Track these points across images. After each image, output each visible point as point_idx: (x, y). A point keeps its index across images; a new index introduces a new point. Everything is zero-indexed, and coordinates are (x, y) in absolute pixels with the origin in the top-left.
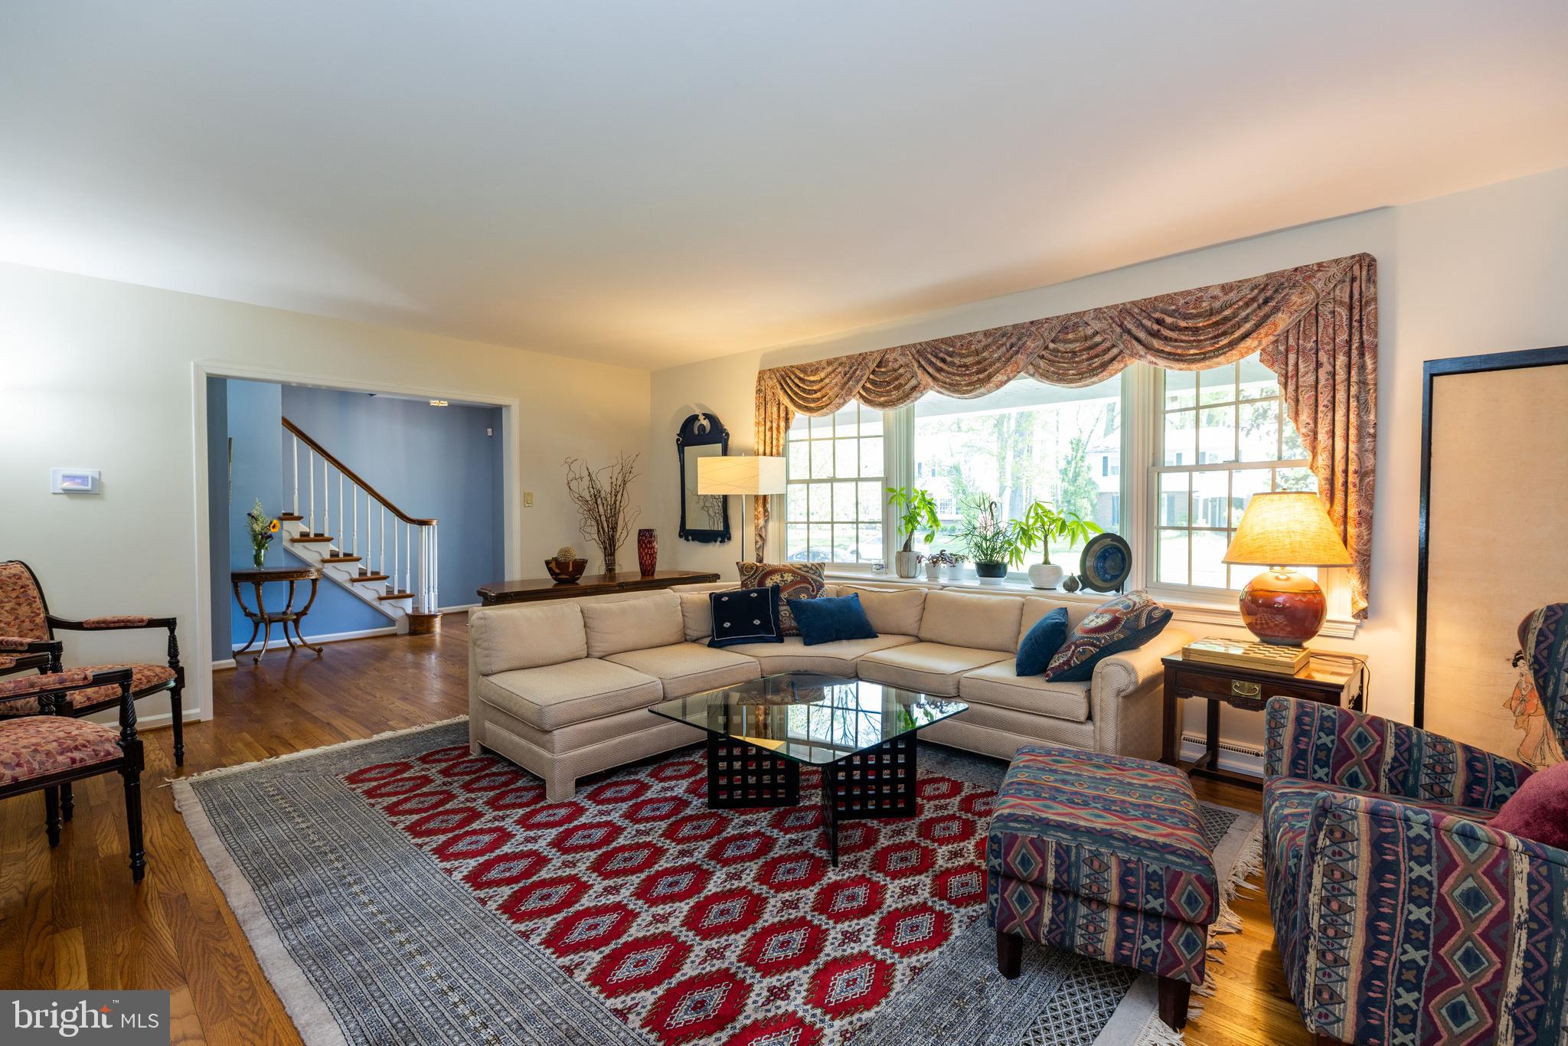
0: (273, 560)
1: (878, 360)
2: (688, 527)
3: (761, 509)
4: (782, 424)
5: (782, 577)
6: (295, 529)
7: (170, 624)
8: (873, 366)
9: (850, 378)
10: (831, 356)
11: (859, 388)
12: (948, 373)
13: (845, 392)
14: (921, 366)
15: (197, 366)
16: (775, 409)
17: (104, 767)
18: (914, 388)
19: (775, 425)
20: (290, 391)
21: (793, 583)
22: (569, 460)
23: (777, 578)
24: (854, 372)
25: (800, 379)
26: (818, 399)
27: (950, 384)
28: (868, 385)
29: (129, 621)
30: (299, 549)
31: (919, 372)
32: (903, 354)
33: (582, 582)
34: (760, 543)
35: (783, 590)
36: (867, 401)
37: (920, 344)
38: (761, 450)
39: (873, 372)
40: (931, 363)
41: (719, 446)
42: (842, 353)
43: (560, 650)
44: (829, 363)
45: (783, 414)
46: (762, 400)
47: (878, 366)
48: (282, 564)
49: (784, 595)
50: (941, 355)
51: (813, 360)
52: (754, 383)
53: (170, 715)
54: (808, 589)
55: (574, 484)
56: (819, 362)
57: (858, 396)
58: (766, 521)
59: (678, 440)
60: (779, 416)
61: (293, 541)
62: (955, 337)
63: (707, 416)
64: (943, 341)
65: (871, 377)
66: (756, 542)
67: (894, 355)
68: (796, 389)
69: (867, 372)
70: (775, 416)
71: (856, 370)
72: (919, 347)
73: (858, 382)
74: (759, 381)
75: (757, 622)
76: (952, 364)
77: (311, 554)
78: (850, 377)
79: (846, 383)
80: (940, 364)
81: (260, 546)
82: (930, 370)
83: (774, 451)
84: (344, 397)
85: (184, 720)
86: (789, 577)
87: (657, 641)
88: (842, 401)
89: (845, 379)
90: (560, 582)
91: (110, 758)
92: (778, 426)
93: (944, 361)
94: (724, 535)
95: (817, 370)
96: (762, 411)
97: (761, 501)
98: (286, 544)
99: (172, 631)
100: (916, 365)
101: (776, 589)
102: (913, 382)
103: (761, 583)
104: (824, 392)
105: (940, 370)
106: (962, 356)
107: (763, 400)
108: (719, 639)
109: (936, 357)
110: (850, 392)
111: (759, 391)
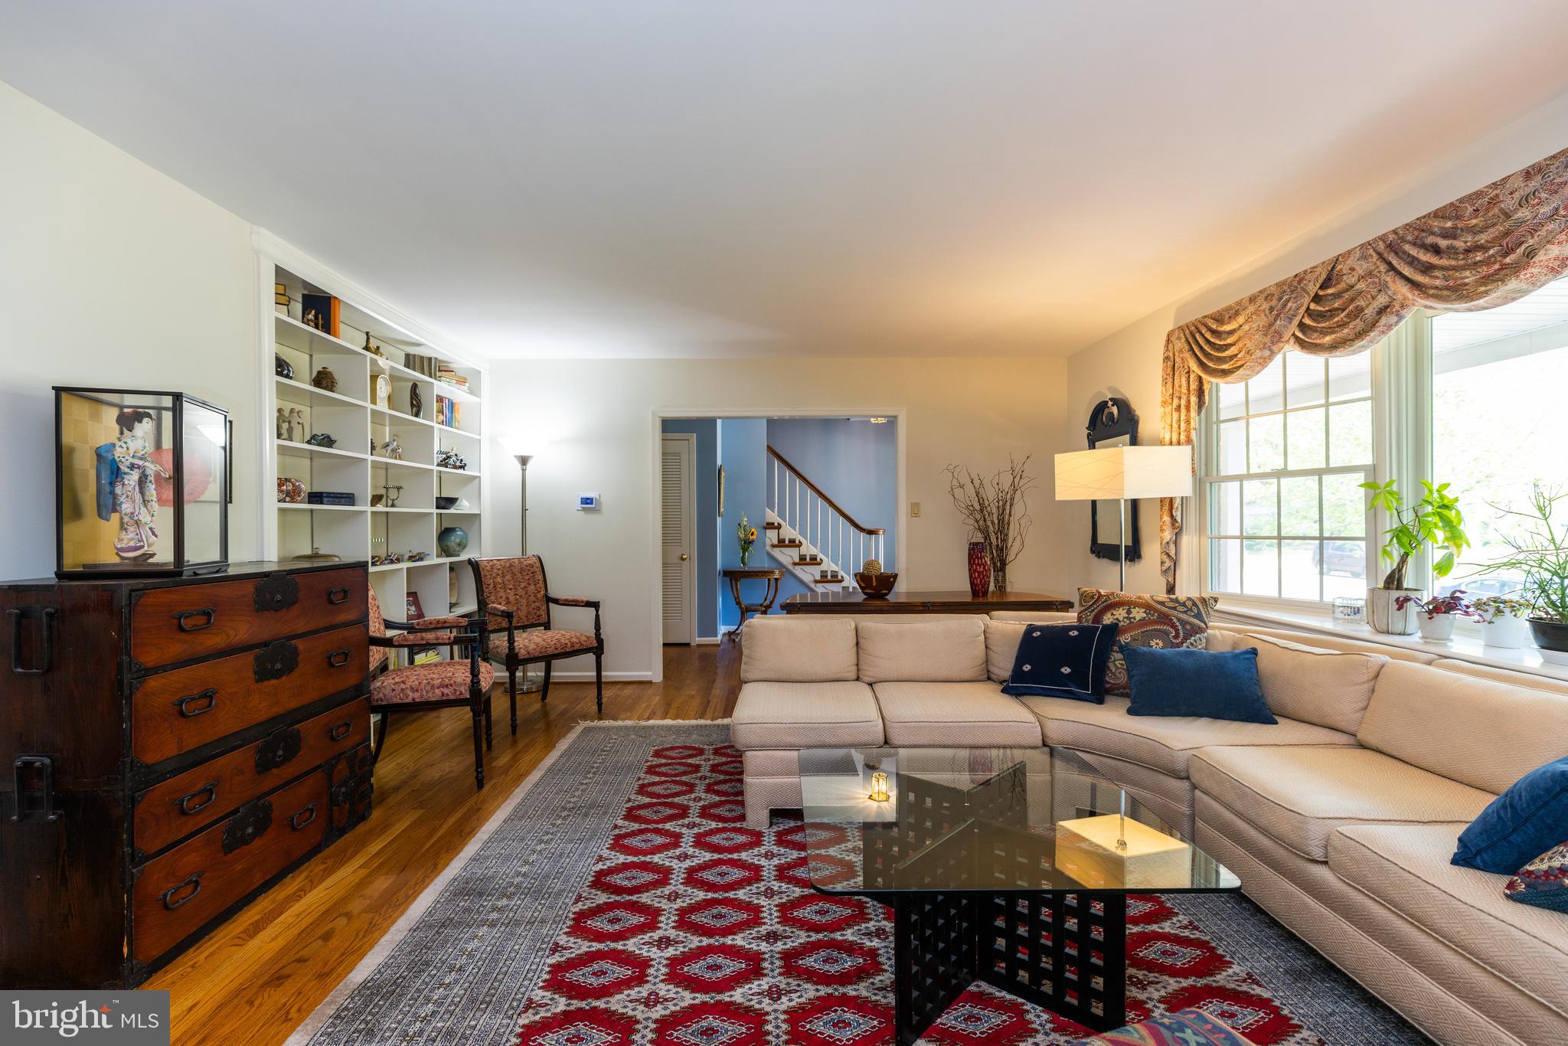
0: (757, 561)
1: (1324, 276)
2: (1101, 540)
3: (1167, 518)
4: (1194, 399)
5: (1129, 612)
6: (772, 536)
7: (595, 605)
8: (1313, 289)
9: (1278, 316)
10: (1255, 290)
11: (1293, 327)
12: (1443, 268)
13: (1273, 339)
14: (1391, 268)
15: (654, 413)
16: (1184, 380)
17: (459, 702)
18: (1382, 311)
19: (1183, 402)
20: (772, 424)
21: (1143, 622)
22: (950, 467)
23: (1120, 614)
24: (1285, 306)
25: (1213, 332)
26: (1232, 357)
27: (1447, 288)
28: (1307, 321)
29: (577, 601)
30: (777, 553)
31: (1389, 278)
32: (1364, 257)
33: (891, 598)
34: (1168, 564)
35: (1125, 630)
36: (1303, 345)
37: (1395, 232)
38: (1167, 439)
39: (1317, 299)
40: (1412, 261)
41: (1127, 437)
42: (1269, 282)
43: (820, 669)
44: (1252, 299)
45: (1194, 386)
46: (1169, 370)
47: (1321, 288)
48: (765, 564)
49: (1125, 639)
50: (1430, 240)
51: (1231, 301)
52: (1162, 349)
53: (595, 674)
54: (1167, 634)
55: (958, 492)
56: (1239, 303)
57: (1292, 340)
58: (1178, 534)
59: (1089, 435)
60: (1189, 390)
61: (773, 546)
62: (1461, 201)
63: (1115, 401)
64: (1437, 214)
65: (1313, 306)
66: (1163, 563)
67: (1350, 262)
68: (1206, 348)
69: (1306, 300)
70: (1184, 390)
71: (1288, 301)
72: (1391, 237)
73: (1291, 320)
74: (1167, 346)
75: (1066, 670)
76: (1452, 251)
77: (787, 557)
78: (1277, 313)
79: (1271, 325)
80: (1425, 257)
81: (745, 550)
82: (1407, 271)
83: (1183, 437)
84: (828, 424)
85: (603, 680)
86: (1138, 614)
87: (943, 675)
88: (1267, 353)
89: (1271, 319)
90: (870, 597)
91: (444, 698)
92: (1189, 402)
93: (1436, 250)
94: (1134, 553)
95: (1237, 313)
96: (1170, 385)
97: (1166, 507)
98: (768, 548)
99: (597, 611)
100: (1383, 267)
101: (1114, 629)
102: (1382, 300)
103: (1097, 619)
104: (1240, 344)
105: (1427, 269)
106: (1474, 230)
107: (1171, 366)
108: (1017, 686)
109: (1424, 247)
110: (1278, 337)
111: (1166, 359)
